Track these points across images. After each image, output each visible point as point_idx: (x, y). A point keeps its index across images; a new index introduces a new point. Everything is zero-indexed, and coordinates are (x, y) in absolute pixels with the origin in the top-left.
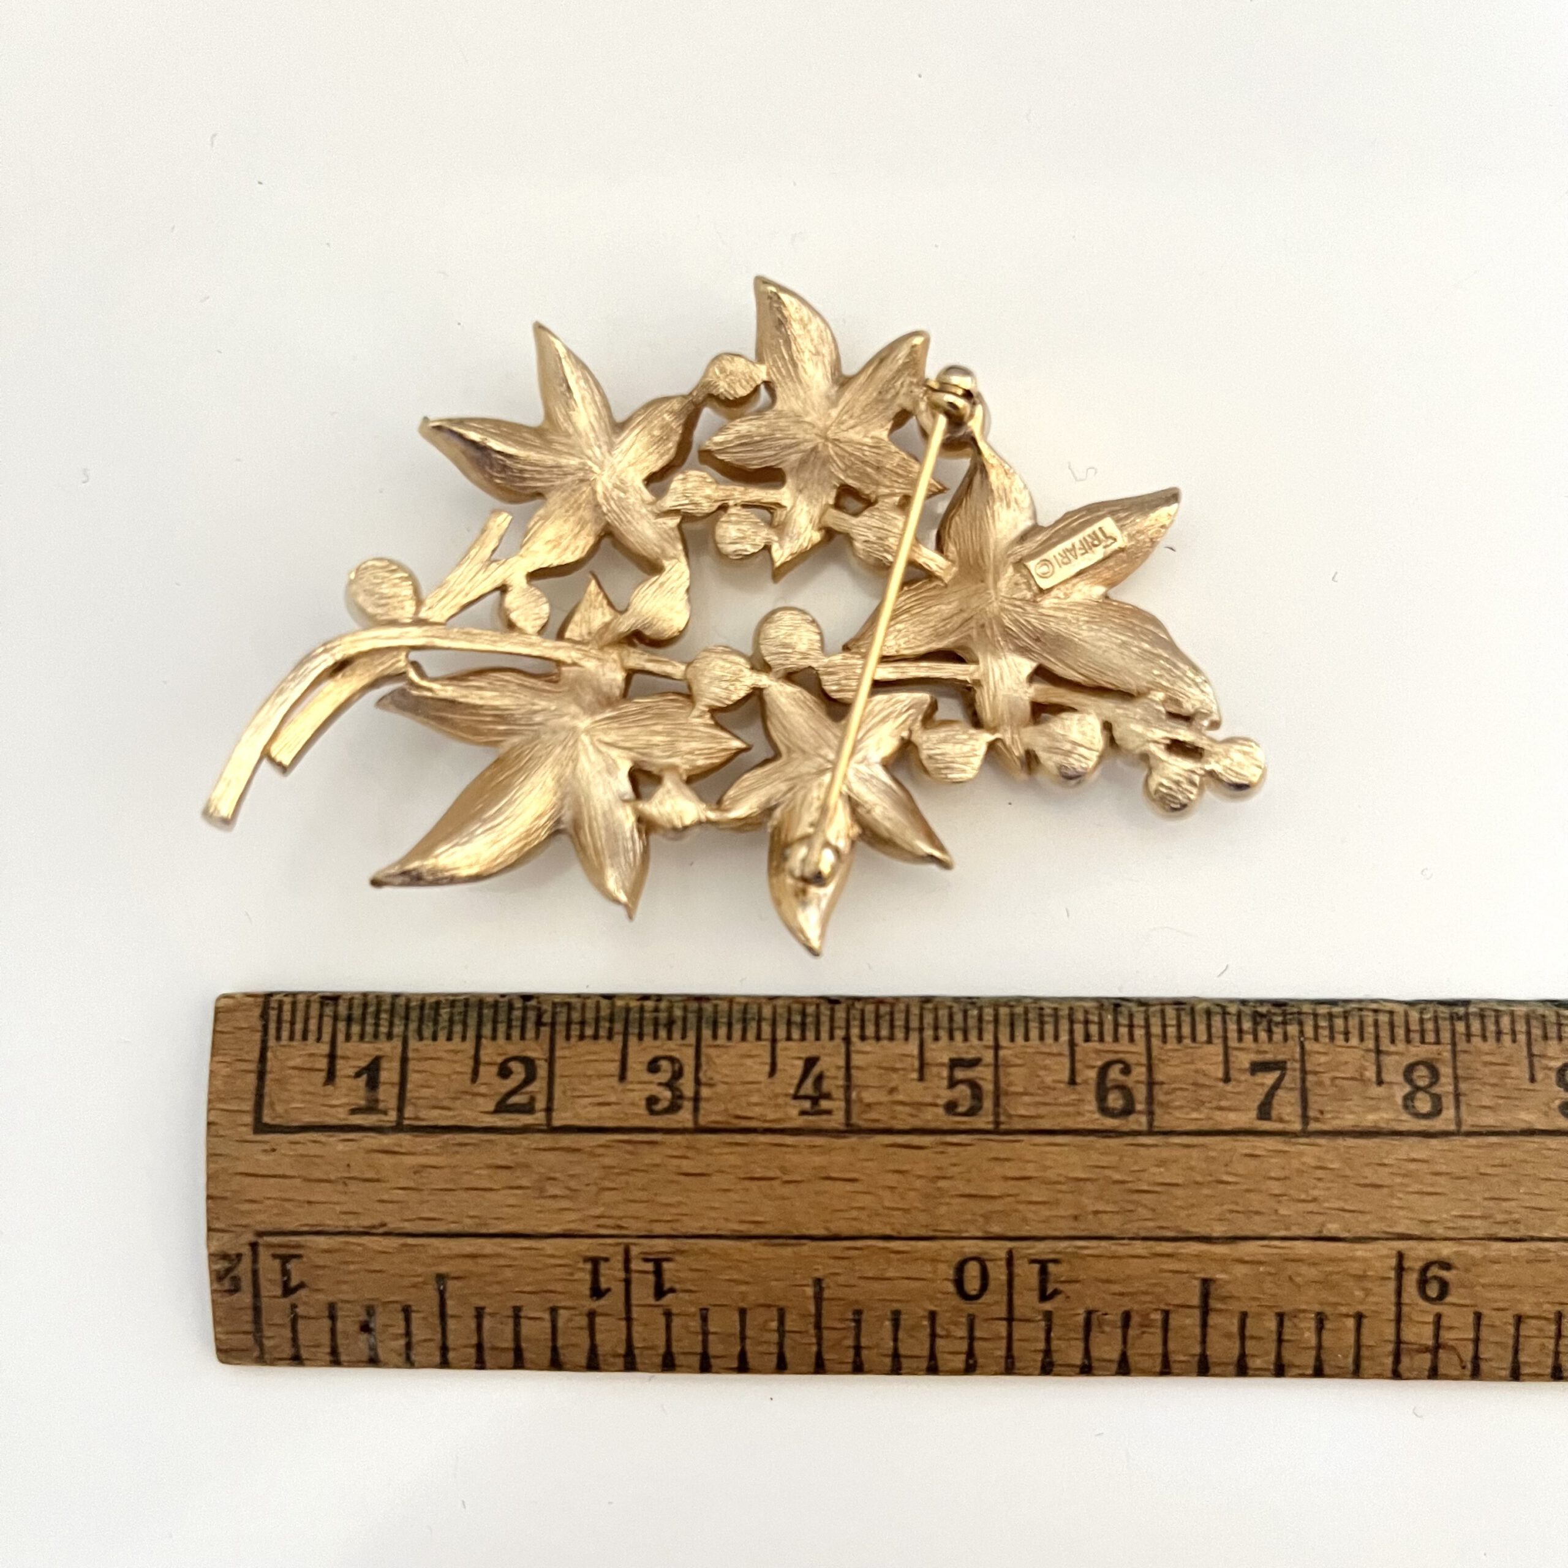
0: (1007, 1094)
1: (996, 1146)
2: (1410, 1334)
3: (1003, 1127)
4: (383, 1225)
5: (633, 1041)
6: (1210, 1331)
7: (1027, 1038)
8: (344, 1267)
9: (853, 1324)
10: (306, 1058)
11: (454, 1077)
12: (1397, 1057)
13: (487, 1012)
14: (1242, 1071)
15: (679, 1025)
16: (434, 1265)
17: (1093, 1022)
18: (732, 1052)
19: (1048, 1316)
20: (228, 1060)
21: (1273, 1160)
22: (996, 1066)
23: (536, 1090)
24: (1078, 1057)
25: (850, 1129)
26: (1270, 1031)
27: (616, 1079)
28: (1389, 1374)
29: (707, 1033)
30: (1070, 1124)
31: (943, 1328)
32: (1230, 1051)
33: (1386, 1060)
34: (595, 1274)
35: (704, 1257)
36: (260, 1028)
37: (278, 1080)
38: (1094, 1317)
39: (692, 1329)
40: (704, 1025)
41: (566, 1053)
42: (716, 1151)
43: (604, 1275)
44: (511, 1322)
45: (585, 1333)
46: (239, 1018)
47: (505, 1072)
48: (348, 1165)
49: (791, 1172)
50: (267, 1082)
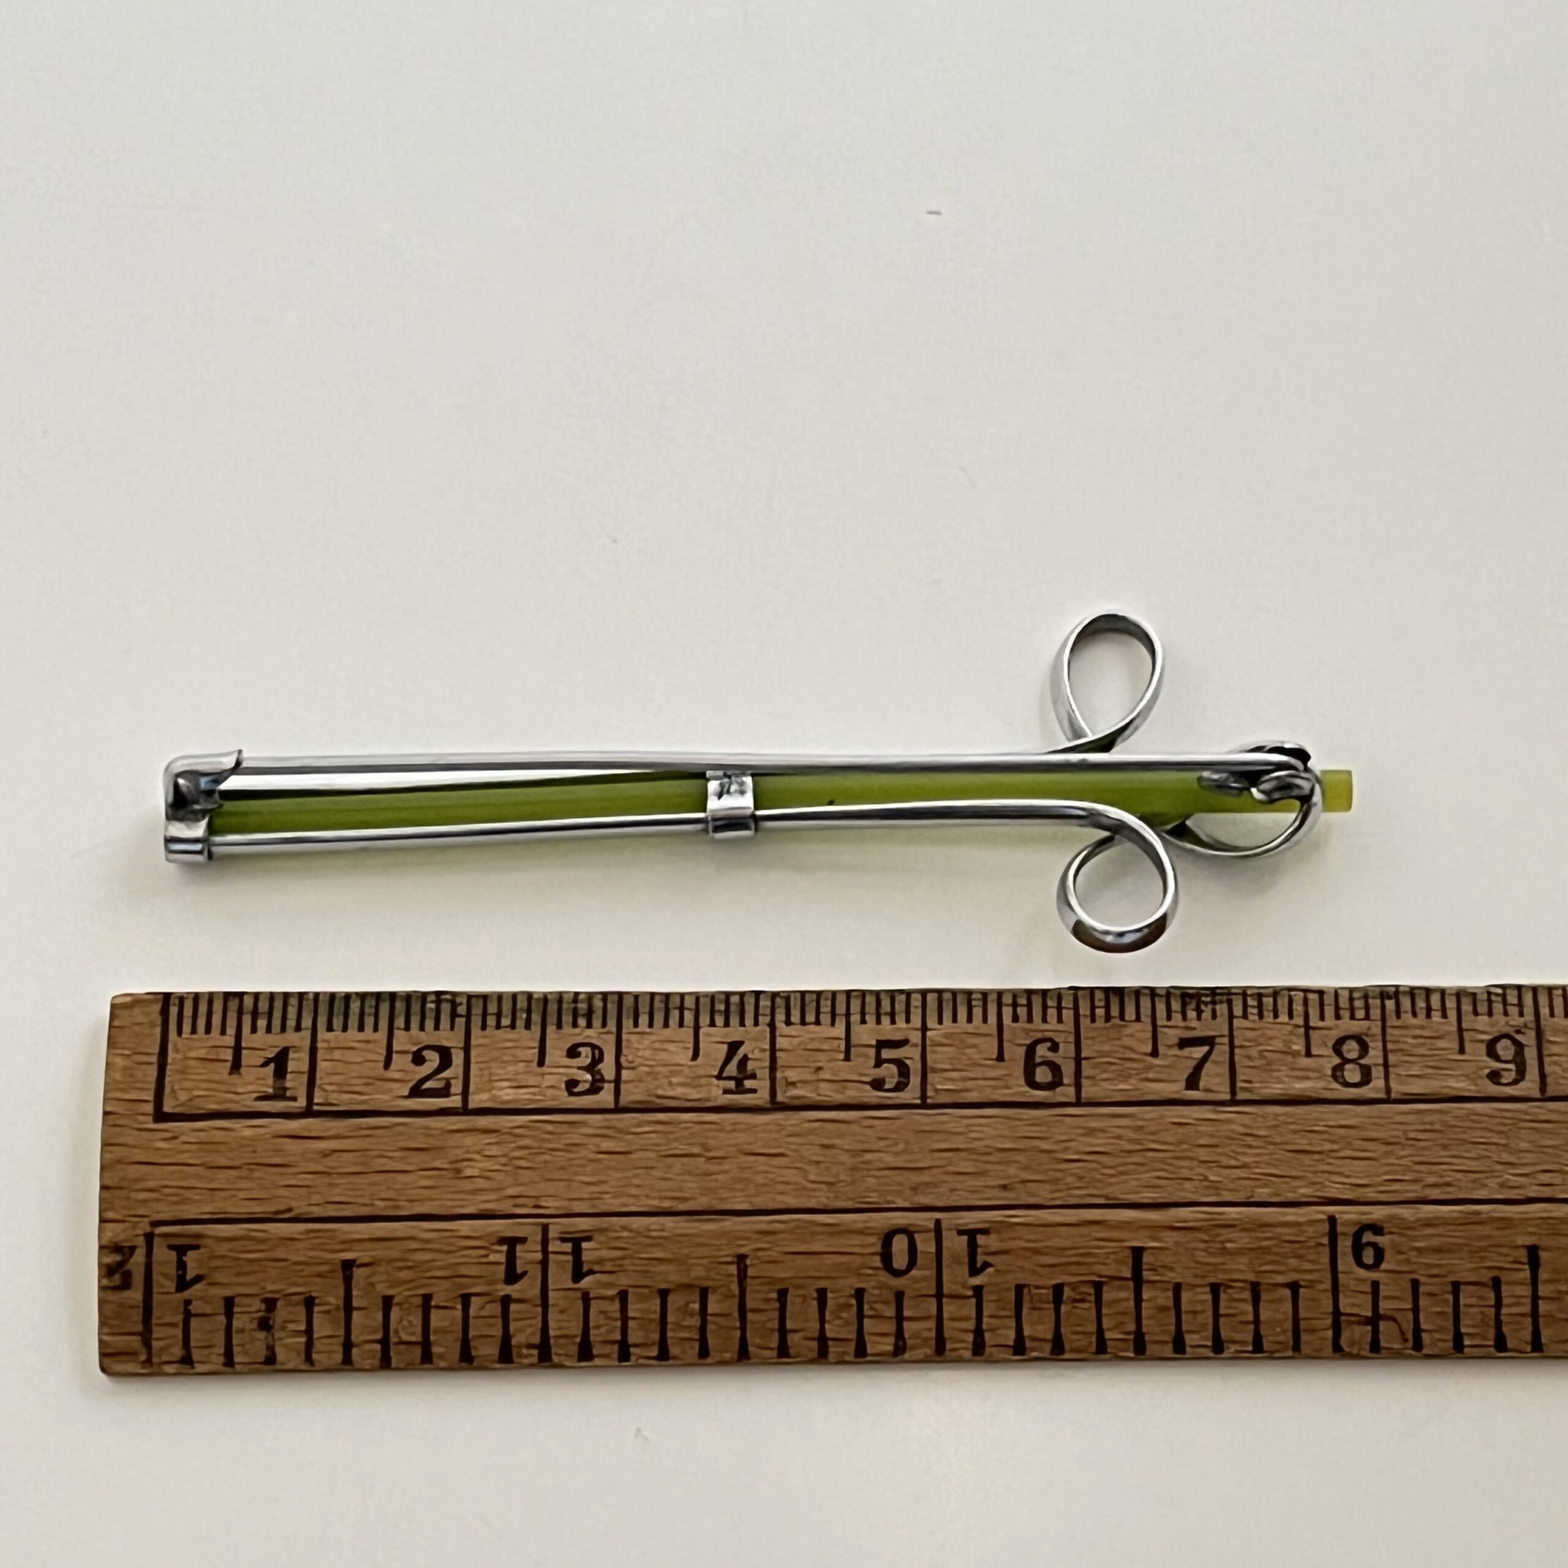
0: (934, 1071)
1: (924, 1120)
2: (1346, 1304)
3: (929, 1101)
4: (290, 1210)
5: (551, 1029)
6: (1144, 1305)
7: (955, 1020)
8: (245, 1256)
9: (777, 1305)
10: (209, 1050)
11: (366, 1064)
12: (1326, 1032)
13: (400, 1006)
14: (1170, 1047)
15: (599, 1015)
16: (341, 1251)
17: (1022, 1006)
18: (654, 1038)
19: (979, 1291)
20: (127, 1052)
21: (1202, 1129)
22: (924, 1046)
23: (452, 1075)
24: (1006, 1037)
25: (775, 1106)
26: (1199, 1012)
27: (534, 1064)
29: (628, 1023)
30: (998, 1096)
31: (872, 1308)
32: (1159, 1029)
33: (1314, 1034)
34: (511, 1257)
35: (625, 1234)
36: (160, 1023)
37: (179, 1071)
38: (1026, 1291)
39: (609, 1314)
40: (624, 1015)
41: (483, 1041)
42: (637, 1129)
43: (520, 1257)
44: (420, 1311)
45: (499, 1322)
46: (138, 1015)
47: (418, 1059)
48: (255, 1152)
49: (715, 1149)
50: (168, 1073)
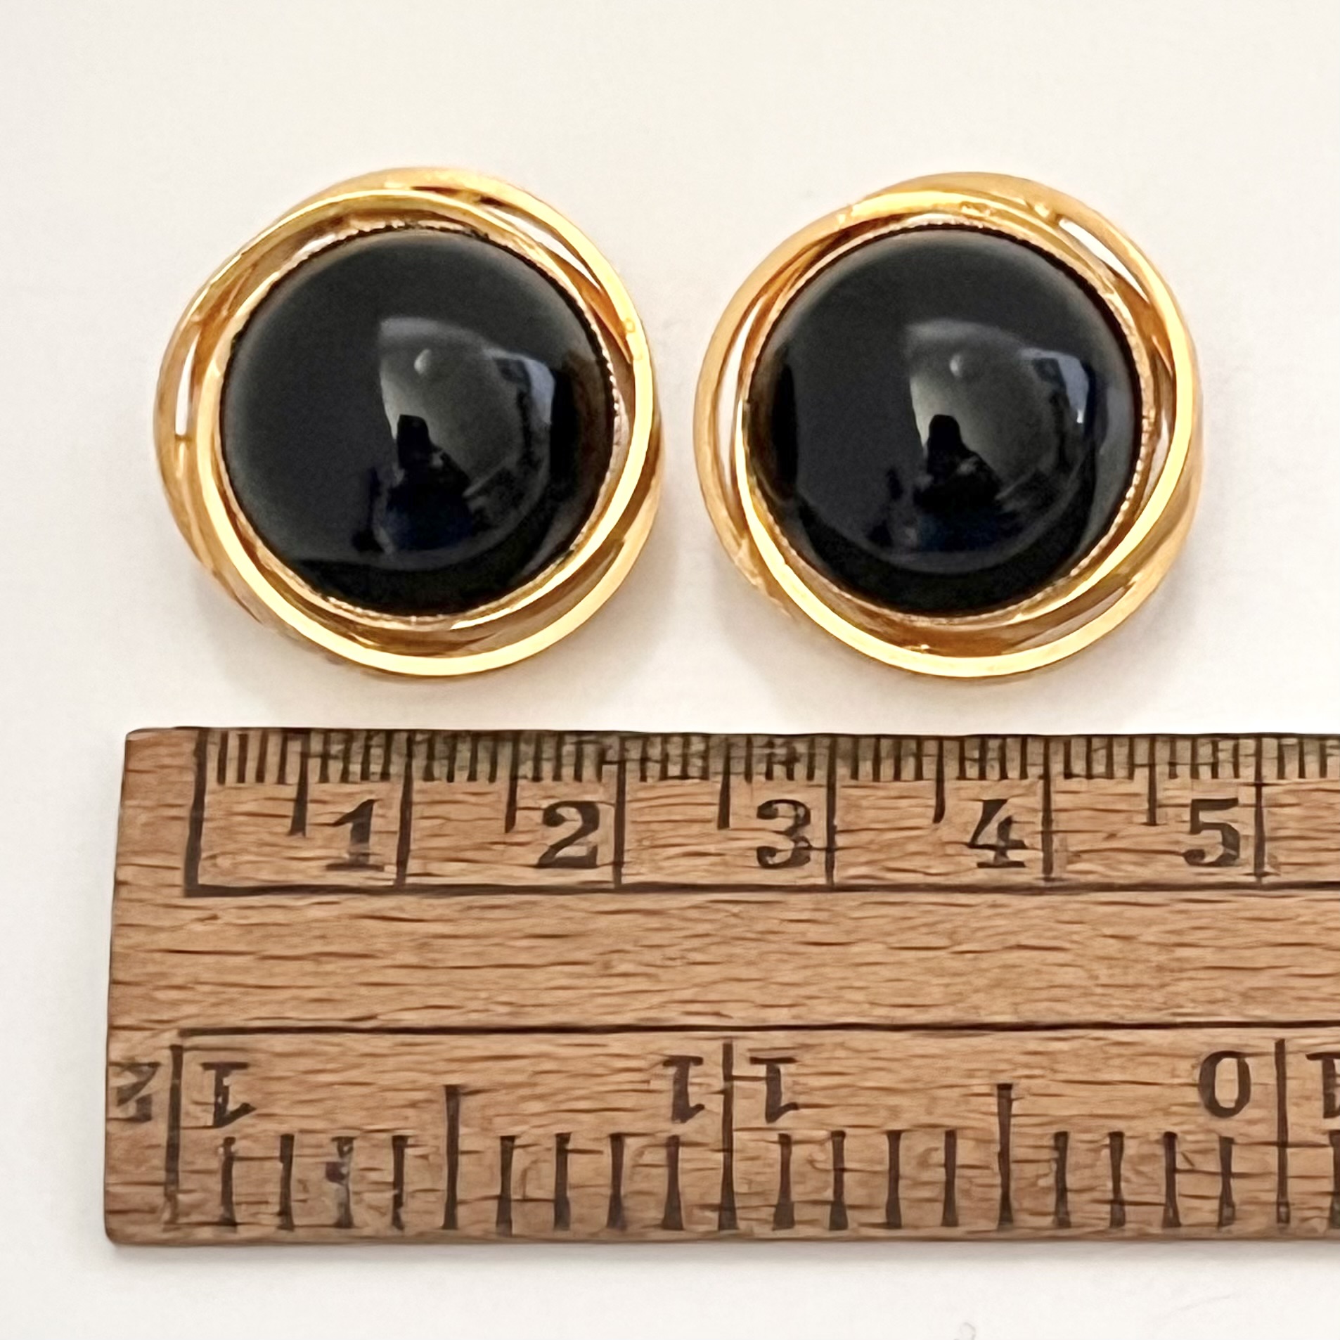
0: (1275, 838)
4: (373, 1016)
5: (736, 781)
8: (311, 1078)
10: (263, 802)
11: (480, 823)
16: (446, 1073)
22: (1258, 807)
23: (599, 840)
29: (842, 771)
31: (1187, 1160)
35: (841, 1053)
36: (194, 767)
37: (221, 829)
39: (819, 1165)
40: (839, 763)
41: (642, 795)
42: (859, 913)
43: (693, 1084)
44: (552, 1156)
45: (663, 1174)
46: (163, 755)
47: (551, 818)
48: (324, 937)
49: (966, 940)
50: (204, 831)
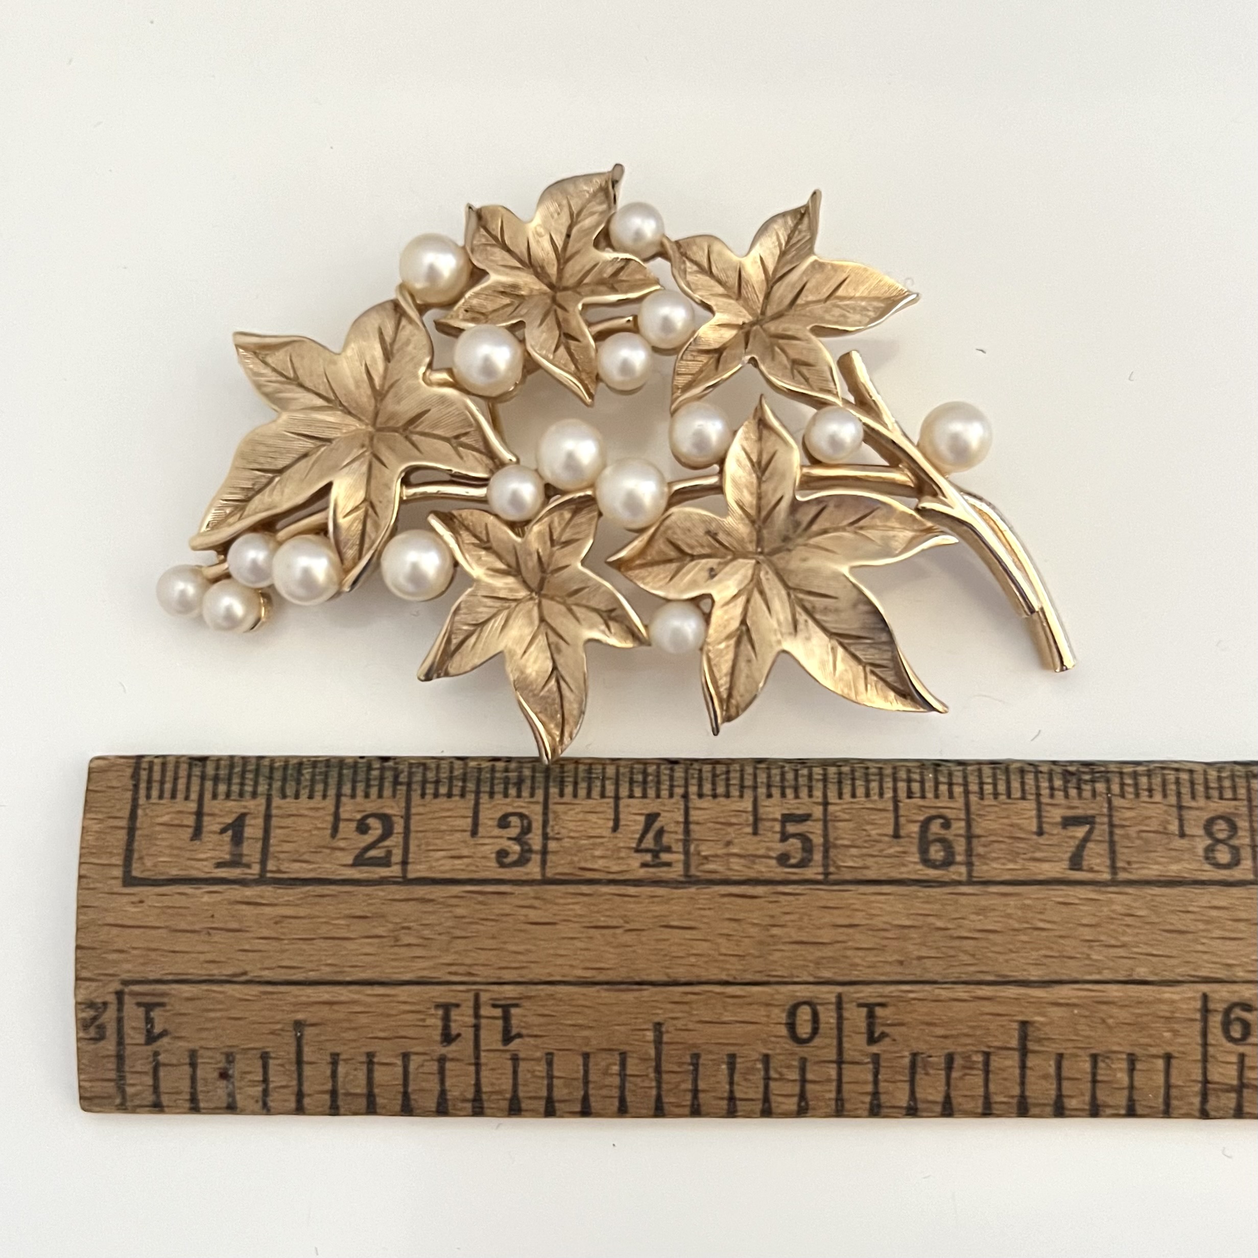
0: (836, 846)
1: (824, 895)
2: (1215, 1074)
3: (831, 877)
4: (245, 973)
5: (484, 798)
6: (1029, 1072)
7: (854, 795)
8: (206, 1014)
9: (691, 1068)
10: (174, 816)
11: (315, 832)
12: (1197, 813)
13: (347, 771)
14: (1054, 824)
15: (528, 783)
16: (292, 1012)
17: (916, 781)
18: (578, 809)
19: (876, 1059)
20: (100, 816)
21: (1085, 908)
22: (825, 822)
23: (393, 844)
24: (901, 812)
25: (689, 880)
26: (1079, 788)
27: (469, 834)
28: (1197, 1114)
29: (554, 790)
30: (895, 874)
31: (778, 1071)
32: (1043, 807)
33: (1187, 814)
34: (446, 1019)
35: (551, 1002)
36: (131, 787)
37: (147, 836)
38: (919, 1058)
39: (538, 1073)
40: (551, 784)
41: (421, 810)
42: (562, 901)
43: (456, 1021)
44: (364, 1067)
45: (436, 1079)
46: (112, 778)
47: (363, 828)
48: (213, 916)
49: (633, 921)
50: (137, 838)
